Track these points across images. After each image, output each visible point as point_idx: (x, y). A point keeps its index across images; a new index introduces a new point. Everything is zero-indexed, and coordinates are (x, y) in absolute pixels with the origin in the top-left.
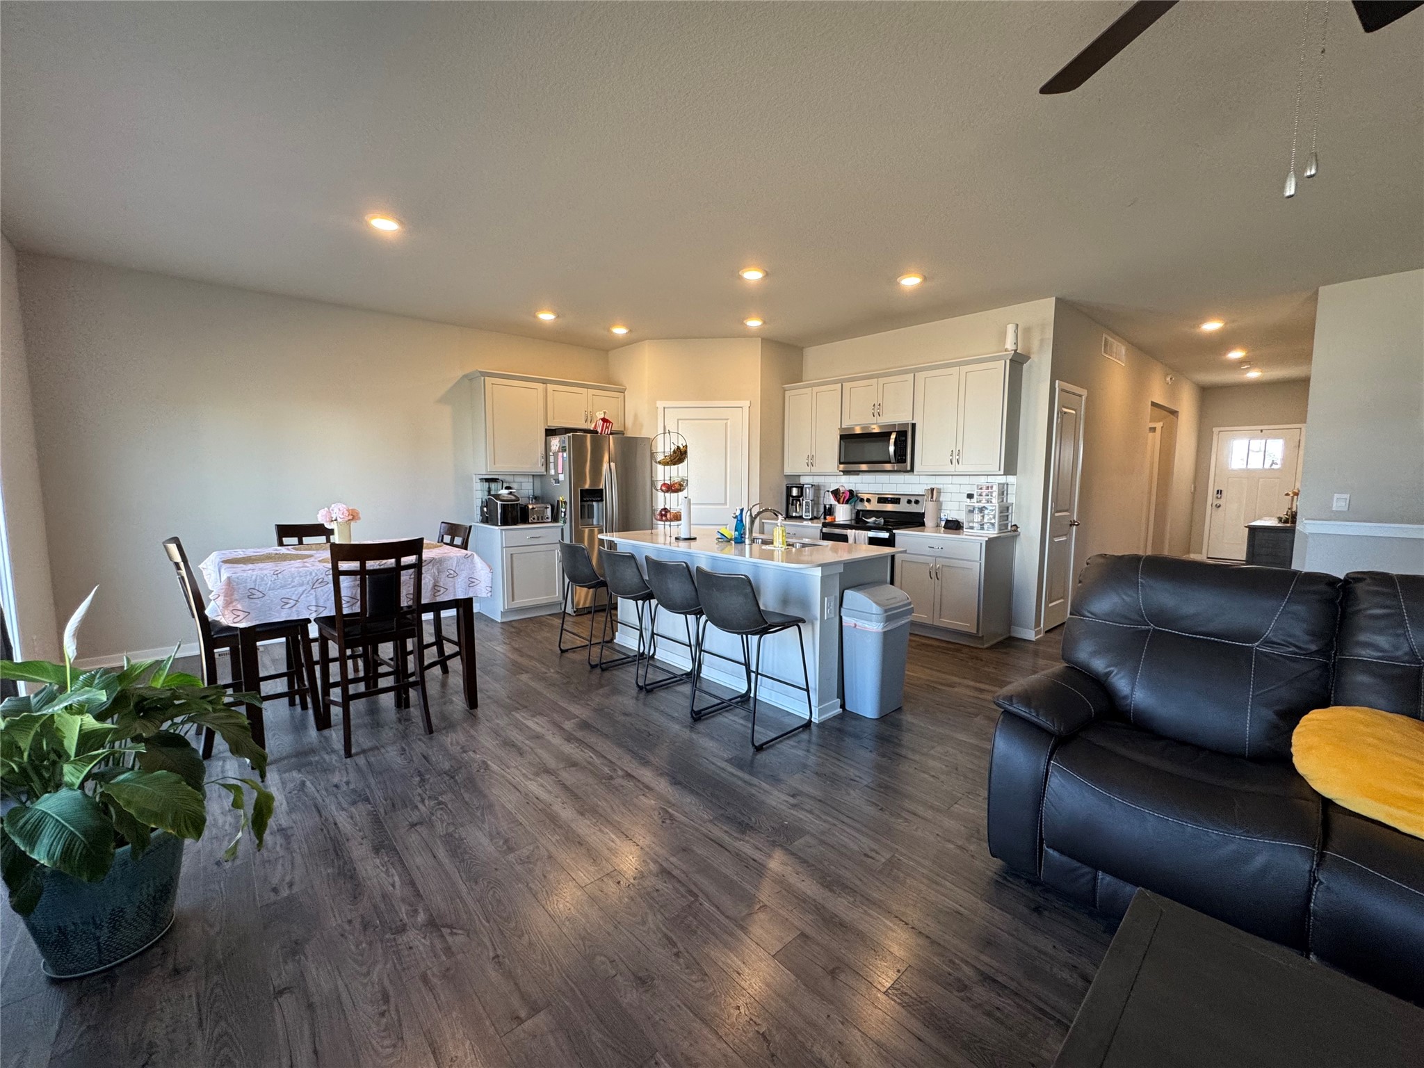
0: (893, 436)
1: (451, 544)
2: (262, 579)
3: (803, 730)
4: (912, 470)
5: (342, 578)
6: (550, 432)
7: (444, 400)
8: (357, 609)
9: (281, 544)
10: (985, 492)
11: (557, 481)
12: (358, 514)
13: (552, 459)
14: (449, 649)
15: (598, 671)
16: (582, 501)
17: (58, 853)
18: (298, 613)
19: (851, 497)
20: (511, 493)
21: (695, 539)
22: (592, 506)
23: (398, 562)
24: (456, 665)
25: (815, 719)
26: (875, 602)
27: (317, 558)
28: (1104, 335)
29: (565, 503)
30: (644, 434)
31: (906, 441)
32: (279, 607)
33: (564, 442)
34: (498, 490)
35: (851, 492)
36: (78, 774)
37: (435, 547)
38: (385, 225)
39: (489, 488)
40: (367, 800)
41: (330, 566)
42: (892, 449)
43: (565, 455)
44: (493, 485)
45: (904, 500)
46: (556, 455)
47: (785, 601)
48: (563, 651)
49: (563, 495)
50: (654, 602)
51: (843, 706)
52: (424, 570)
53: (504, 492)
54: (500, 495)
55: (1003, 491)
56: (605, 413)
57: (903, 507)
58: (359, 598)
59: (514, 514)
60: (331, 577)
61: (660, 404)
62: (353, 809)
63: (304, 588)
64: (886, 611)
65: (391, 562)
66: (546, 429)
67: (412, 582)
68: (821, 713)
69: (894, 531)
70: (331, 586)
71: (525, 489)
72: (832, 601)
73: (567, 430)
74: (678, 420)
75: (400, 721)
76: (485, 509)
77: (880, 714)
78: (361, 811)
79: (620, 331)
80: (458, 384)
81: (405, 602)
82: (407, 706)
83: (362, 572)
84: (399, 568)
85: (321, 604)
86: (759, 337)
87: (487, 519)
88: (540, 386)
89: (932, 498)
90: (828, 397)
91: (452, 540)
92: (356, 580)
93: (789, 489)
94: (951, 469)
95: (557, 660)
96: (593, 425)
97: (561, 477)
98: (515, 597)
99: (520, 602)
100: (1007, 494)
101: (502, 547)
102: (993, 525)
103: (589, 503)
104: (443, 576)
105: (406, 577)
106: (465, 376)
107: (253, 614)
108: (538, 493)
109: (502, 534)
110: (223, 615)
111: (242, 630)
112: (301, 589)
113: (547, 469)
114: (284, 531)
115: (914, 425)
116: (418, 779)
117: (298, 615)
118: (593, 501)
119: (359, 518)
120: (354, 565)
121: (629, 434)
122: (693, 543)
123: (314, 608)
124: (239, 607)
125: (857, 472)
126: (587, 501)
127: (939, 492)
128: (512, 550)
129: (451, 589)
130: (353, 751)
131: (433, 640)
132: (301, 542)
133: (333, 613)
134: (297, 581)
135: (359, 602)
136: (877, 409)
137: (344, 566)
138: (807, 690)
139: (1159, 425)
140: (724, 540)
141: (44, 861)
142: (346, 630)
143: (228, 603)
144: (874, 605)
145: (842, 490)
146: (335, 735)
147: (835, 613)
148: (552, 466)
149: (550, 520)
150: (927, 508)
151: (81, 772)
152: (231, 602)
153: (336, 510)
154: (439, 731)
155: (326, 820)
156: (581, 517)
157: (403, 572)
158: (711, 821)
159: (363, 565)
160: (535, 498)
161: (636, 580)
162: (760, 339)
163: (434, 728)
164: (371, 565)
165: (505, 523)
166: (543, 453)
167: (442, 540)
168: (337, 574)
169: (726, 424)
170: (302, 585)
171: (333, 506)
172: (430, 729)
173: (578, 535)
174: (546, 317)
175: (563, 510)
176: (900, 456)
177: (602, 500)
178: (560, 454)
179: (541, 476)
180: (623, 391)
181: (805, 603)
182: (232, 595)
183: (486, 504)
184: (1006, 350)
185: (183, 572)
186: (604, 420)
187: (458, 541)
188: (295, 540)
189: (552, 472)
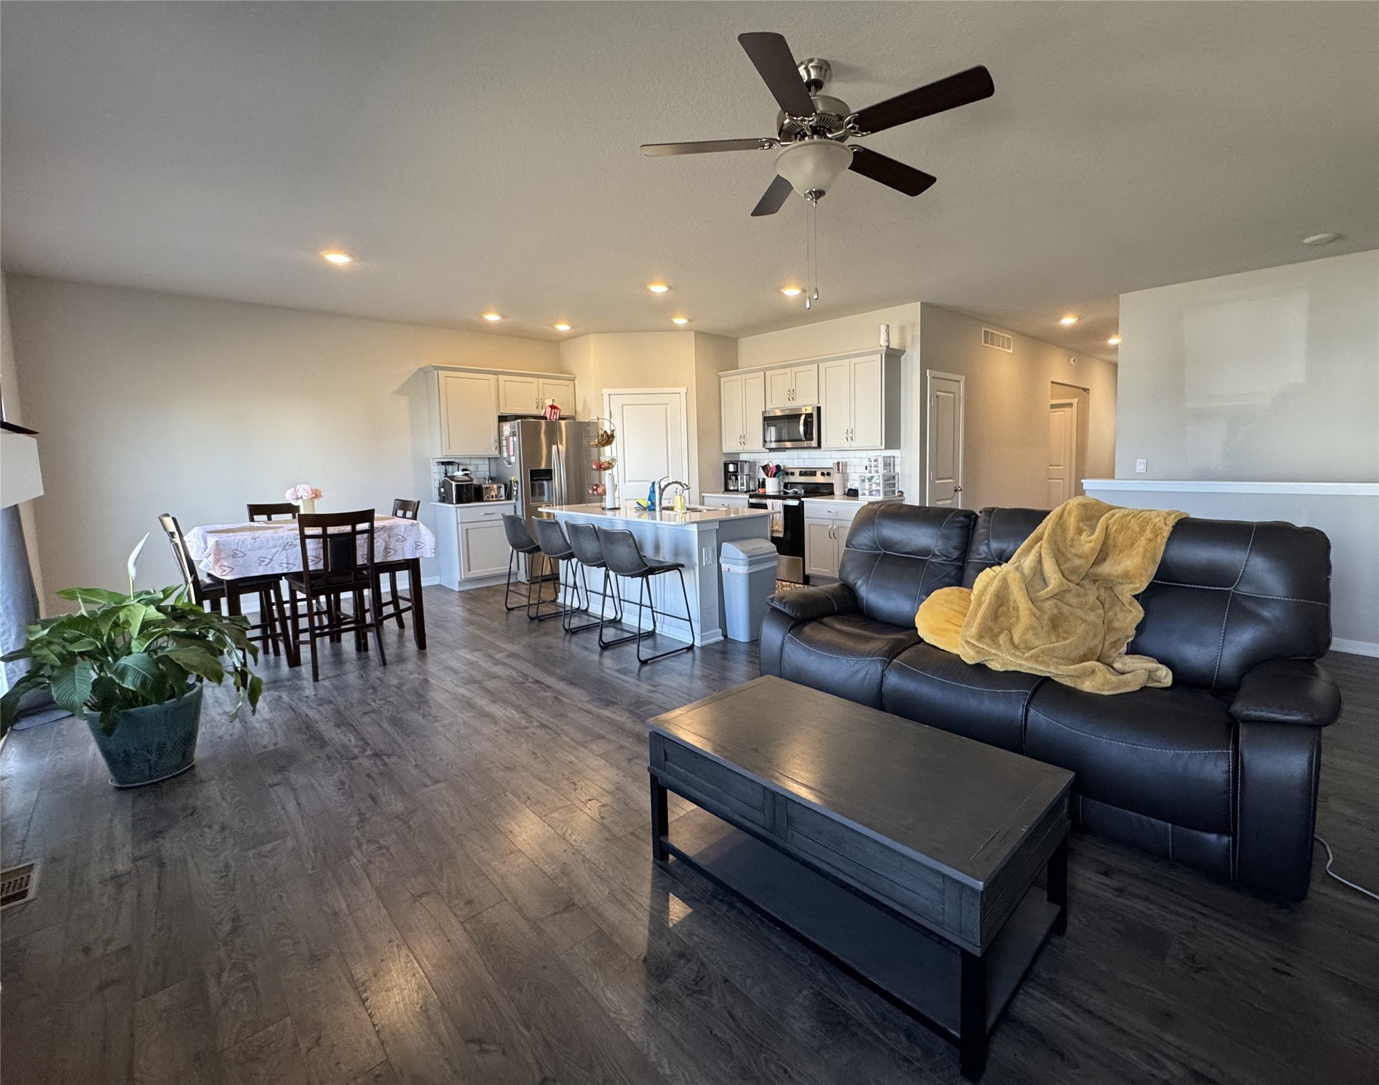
0: (803, 418)
1: (404, 516)
2: (243, 542)
3: (687, 652)
4: (819, 446)
5: (308, 541)
6: (503, 419)
7: (400, 392)
8: (321, 566)
9: (252, 520)
10: (873, 464)
11: (510, 463)
12: (320, 492)
13: (504, 443)
14: (403, 605)
15: (537, 621)
16: (532, 480)
17: (138, 684)
18: (273, 569)
19: (778, 471)
20: (466, 475)
21: (619, 508)
22: (543, 485)
23: (354, 528)
24: (408, 617)
25: (698, 643)
26: (742, 551)
27: (287, 527)
28: (983, 329)
29: (517, 482)
30: (593, 418)
31: (812, 422)
32: (257, 565)
33: (514, 427)
34: (453, 472)
35: (778, 467)
36: (140, 647)
37: (390, 518)
38: (338, 259)
39: (446, 470)
40: (331, 702)
41: (298, 532)
42: (802, 428)
43: (515, 439)
44: (450, 468)
45: (819, 473)
46: (507, 439)
47: (676, 553)
48: (509, 610)
49: (515, 474)
50: (574, 561)
51: (726, 636)
52: (375, 535)
53: (459, 474)
54: (454, 476)
55: (888, 463)
56: (553, 400)
57: (819, 479)
58: (322, 557)
59: (469, 493)
60: (299, 541)
61: (606, 392)
62: (321, 708)
63: (277, 549)
64: (749, 557)
65: (348, 528)
66: (499, 417)
67: (366, 545)
68: (702, 639)
69: (802, 499)
70: (299, 548)
71: (480, 473)
72: (710, 550)
73: (517, 417)
74: (623, 405)
75: (359, 659)
76: (442, 490)
77: (751, 638)
78: (326, 709)
79: (563, 327)
80: (414, 376)
81: (361, 560)
82: (366, 649)
83: (324, 536)
84: (355, 533)
85: (291, 562)
86: (691, 330)
87: (444, 498)
88: (492, 377)
89: (839, 470)
90: (754, 383)
91: (404, 514)
92: (319, 543)
93: (726, 465)
94: (846, 445)
95: (504, 616)
96: (543, 411)
97: (513, 459)
98: (471, 568)
99: (475, 573)
100: (894, 465)
101: (458, 523)
102: (878, 491)
103: (539, 482)
104: (393, 541)
105: (361, 540)
106: (420, 369)
107: (236, 570)
108: (493, 475)
109: (457, 511)
110: (214, 569)
111: (228, 581)
112: (274, 550)
113: (501, 452)
114: (255, 510)
115: (819, 409)
116: (371, 690)
117: (272, 570)
118: (543, 480)
119: (321, 496)
120: (318, 531)
121: (580, 419)
122: (617, 512)
123: (285, 565)
124: (225, 564)
125: (785, 449)
126: (537, 480)
127: (845, 465)
128: (468, 526)
129: (400, 551)
130: (320, 678)
131: (389, 598)
132: (270, 519)
133: (301, 569)
134: (271, 544)
135: (322, 561)
136: (792, 394)
137: (309, 531)
138: (690, 621)
139: (1075, 401)
140: (641, 508)
141: (131, 688)
142: (312, 582)
143: (217, 561)
144: (741, 553)
145: (771, 465)
146: (306, 670)
147: (713, 562)
148: (505, 449)
149: (503, 498)
150: (836, 479)
151: (143, 646)
152: (219, 560)
153: (301, 490)
154: (392, 663)
155: (300, 714)
156: (532, 495)
157: (358, 536)
158: (588, 702)
159: (325, 531)
160: (491, 478)
161: (561, 541)
162: (693, 332)
163: (387, 662)
164: (331, 530)
165: (459, 501)
166: (497, 437)
167: (396, 515)
168: (303, 537)
169: (666, 408)
170: (275, 546)
171: (298, 486)
172: (384, 663)
173: (531, 511)
174: (492, 318)
175: (515, 489)
176: (808, 435)
177: (551, 479)
178: (511, 438)
179: (496, 458)
180: (573, 380)
181: (689, 555)
182: (220, 554)
183: (444, 484)
184: (881, 346)
185: (177, 540)
186: (553, 407)
187: (409, 514)
188: (265, 517)
189: (505, 455)
